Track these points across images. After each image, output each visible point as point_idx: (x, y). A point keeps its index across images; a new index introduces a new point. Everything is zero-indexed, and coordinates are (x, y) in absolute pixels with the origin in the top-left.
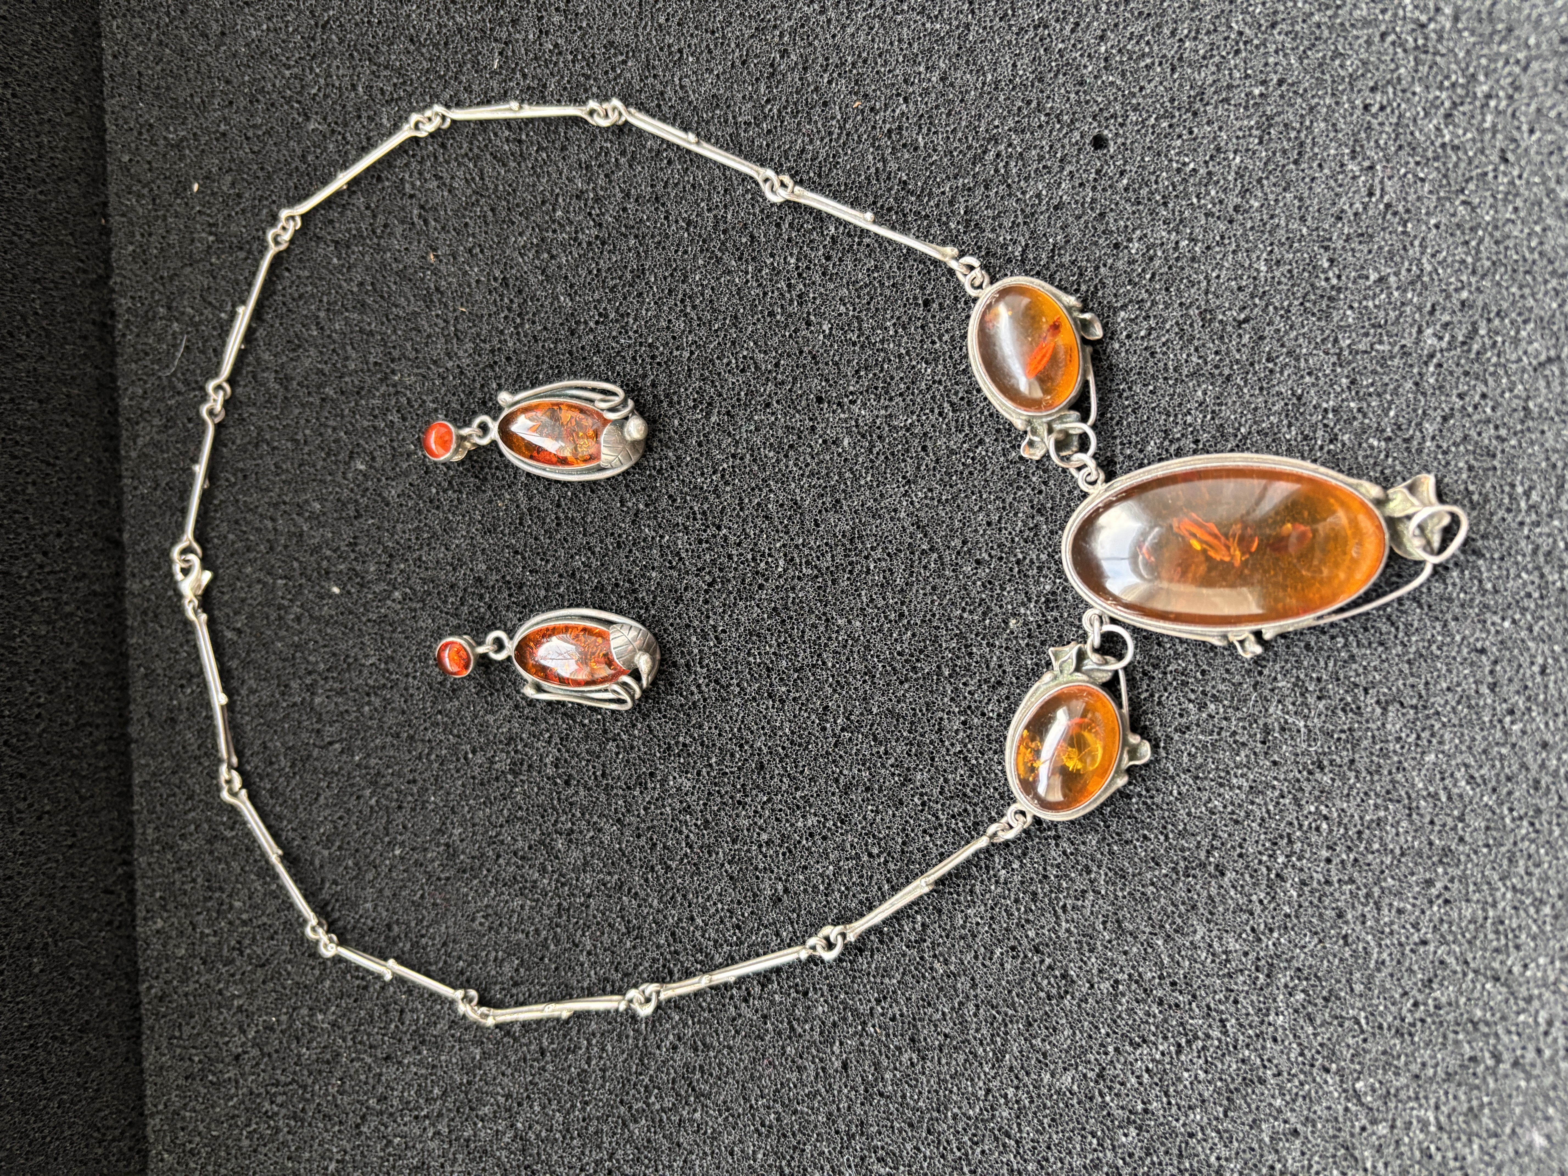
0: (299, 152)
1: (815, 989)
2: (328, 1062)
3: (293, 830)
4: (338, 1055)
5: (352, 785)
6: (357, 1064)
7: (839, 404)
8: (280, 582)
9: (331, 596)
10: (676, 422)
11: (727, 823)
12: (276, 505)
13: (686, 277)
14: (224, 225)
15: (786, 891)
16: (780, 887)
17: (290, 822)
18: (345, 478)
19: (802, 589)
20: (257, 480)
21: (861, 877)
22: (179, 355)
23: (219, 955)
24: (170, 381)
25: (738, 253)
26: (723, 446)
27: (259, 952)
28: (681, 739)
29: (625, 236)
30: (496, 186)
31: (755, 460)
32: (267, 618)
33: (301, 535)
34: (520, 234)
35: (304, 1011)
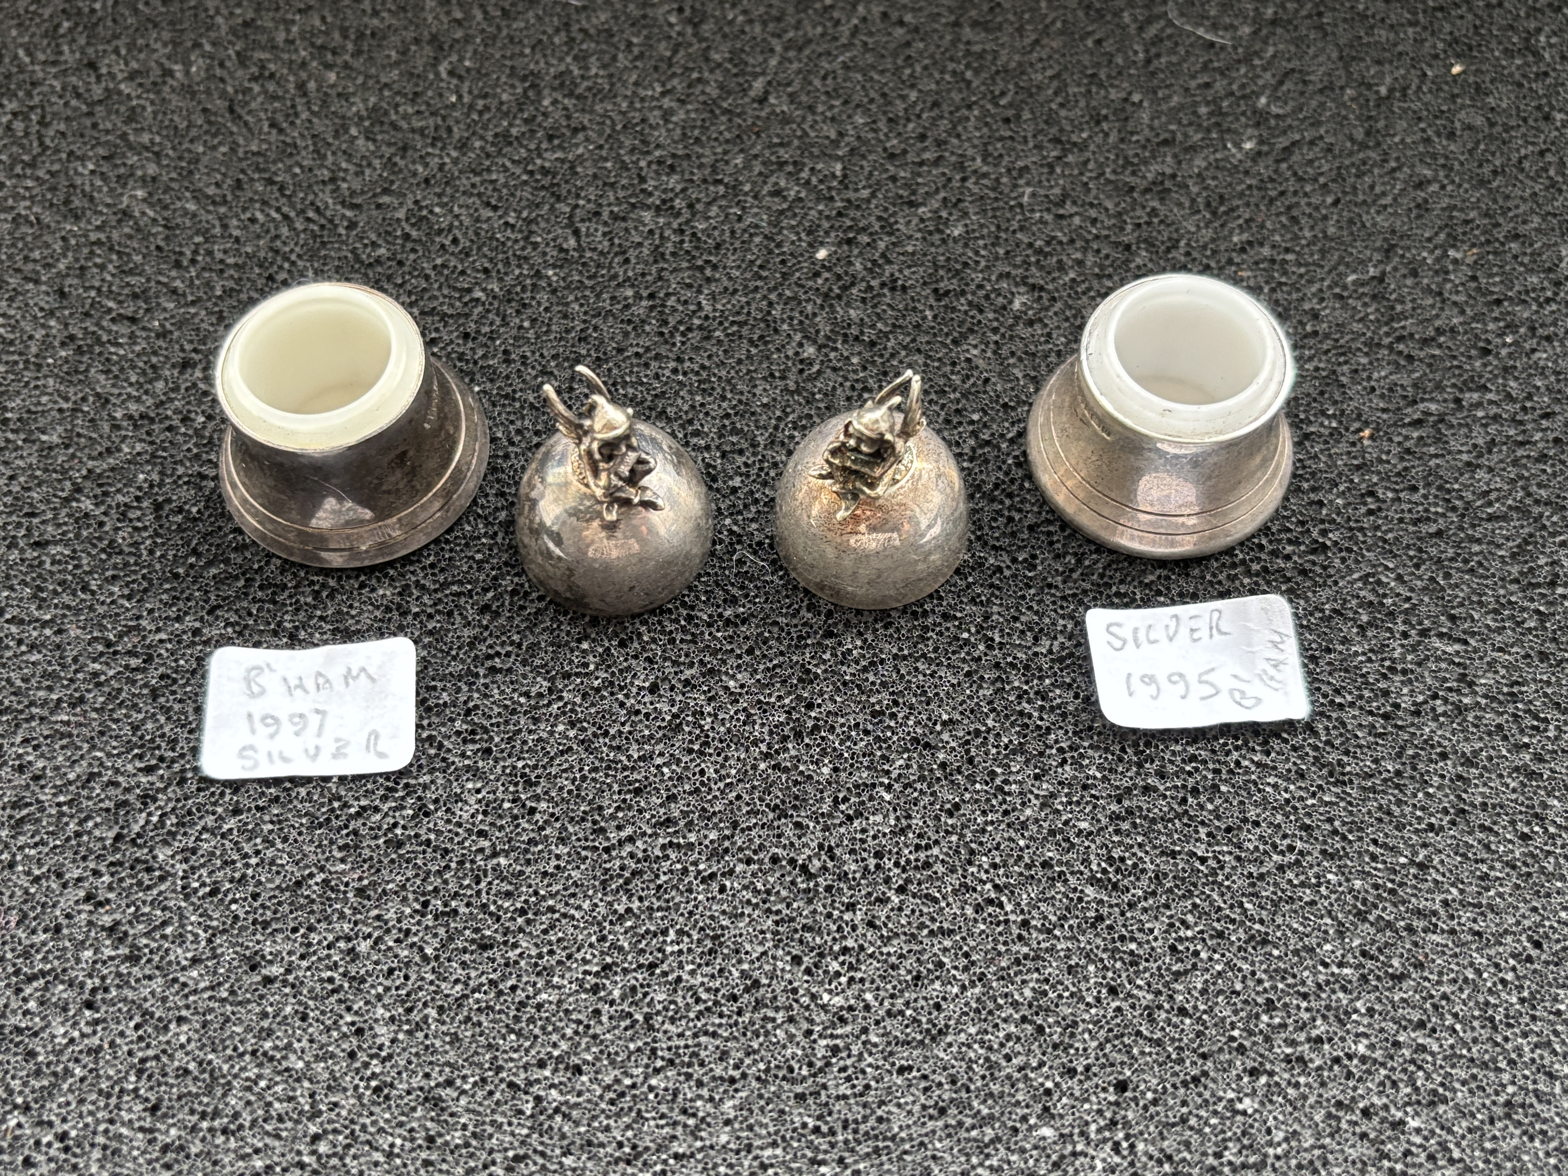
0: (1522, 229)
1: (96, 1022)
2: (67, 202)
3: (442, 166)
4: (77, 218)
5: (507, 263)
6: (58, 247)
7: (1113, 1123)
8: (838, 168)
9: (813, 246)
10: (1084, 825)
11: (392, 881)
12: (960, 166)
13: (1332, 857)
14: (1405, 111)
15: (268, 981)
16: (276, 970)
17: (456, 162)
18: (1001, 276)
19: (791, 1037)
20: (1002, 139)
21: (280, 1119)
22: (1200, 32)
23: (256, 45)
24: (1158, 17)
25: (1374, 951)
26: (1043, 907)
27: (253, 105)
28: (543, 805)
29: (1399, 755)
30: (1479, 541)
31: (1018, 962)
32: (781, 145)
33: (912, 204)
34: (1399, 578)
35: (152, 169)
